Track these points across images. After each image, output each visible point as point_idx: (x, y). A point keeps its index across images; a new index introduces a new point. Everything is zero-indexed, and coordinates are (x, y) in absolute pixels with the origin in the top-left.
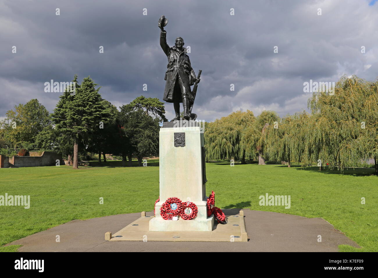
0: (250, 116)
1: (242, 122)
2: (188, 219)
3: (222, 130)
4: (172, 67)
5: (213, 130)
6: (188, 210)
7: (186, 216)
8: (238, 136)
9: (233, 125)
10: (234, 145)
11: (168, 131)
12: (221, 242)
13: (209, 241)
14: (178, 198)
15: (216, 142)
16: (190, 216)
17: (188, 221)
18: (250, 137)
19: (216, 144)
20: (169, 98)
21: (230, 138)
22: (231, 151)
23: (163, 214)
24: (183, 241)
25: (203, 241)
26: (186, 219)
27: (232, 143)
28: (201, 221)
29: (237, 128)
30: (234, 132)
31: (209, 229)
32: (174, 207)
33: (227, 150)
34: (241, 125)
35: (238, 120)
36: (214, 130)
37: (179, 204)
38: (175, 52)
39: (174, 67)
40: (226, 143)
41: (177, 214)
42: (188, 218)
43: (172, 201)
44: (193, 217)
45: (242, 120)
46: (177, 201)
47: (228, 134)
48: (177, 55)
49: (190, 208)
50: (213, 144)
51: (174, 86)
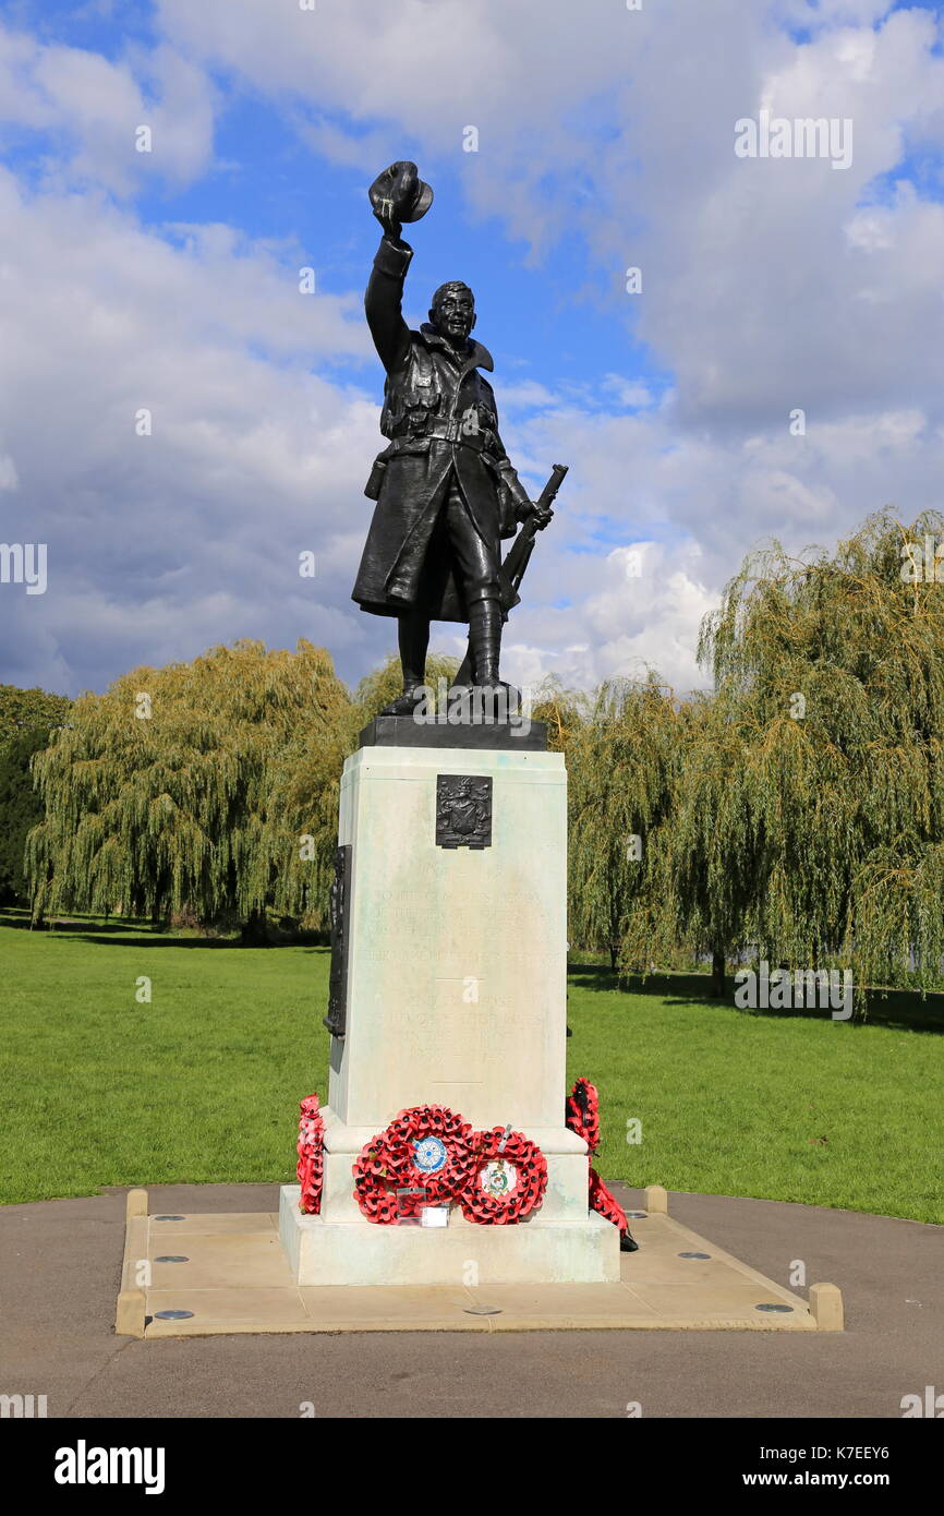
0: (314, 676)
1: (268, 705)
2: (502, 1219)
3: (151, 746)
4: (422, 436)
5: (101, 741)
6: (499, 1174)
7: (488, 1205)
8: (242, 786)
9: (218, 724)
10: (214, 832)
11: (407, 764)
12: (717, 1330)
13: (663, 1326)
14: (454, 1113)
15: (110, 809)
16: (508, 1204)
17: (501, 1230)
18: (315, 795)
19: (113, 821)
20: (396, 590)
21: (199, 793)
22: (198, 868)
23: (371, 1194)
24: (532, 1331)
25: (632, 1329)
26: (490, 1222)
27: (204, 820)
28: (568, 1231)
29: (238, 740)
30: (222, 762)
31: (604, 1272)
32: (431, 1155)
33: (178, 860)
34: (265, 726)
35: (248, 692)
36: (105, 740)
37: (461, 1141)
38: (435, 356)
39: (435, 435)
40: (171, 818)
41: (448, 1194)
42: (499, 1215)
43: (423, 1126)
44: (523, 1212)
45: (270, 696)
46: (449, 1125)
47: (186, 772)
48: (448, 374)
49: (510, 1162)
50: (92, 823)
51: (428, 534)
